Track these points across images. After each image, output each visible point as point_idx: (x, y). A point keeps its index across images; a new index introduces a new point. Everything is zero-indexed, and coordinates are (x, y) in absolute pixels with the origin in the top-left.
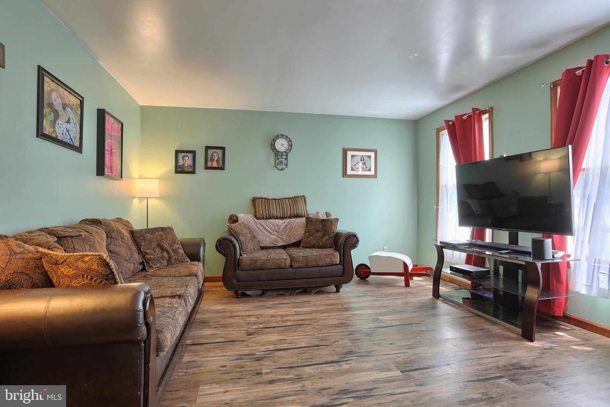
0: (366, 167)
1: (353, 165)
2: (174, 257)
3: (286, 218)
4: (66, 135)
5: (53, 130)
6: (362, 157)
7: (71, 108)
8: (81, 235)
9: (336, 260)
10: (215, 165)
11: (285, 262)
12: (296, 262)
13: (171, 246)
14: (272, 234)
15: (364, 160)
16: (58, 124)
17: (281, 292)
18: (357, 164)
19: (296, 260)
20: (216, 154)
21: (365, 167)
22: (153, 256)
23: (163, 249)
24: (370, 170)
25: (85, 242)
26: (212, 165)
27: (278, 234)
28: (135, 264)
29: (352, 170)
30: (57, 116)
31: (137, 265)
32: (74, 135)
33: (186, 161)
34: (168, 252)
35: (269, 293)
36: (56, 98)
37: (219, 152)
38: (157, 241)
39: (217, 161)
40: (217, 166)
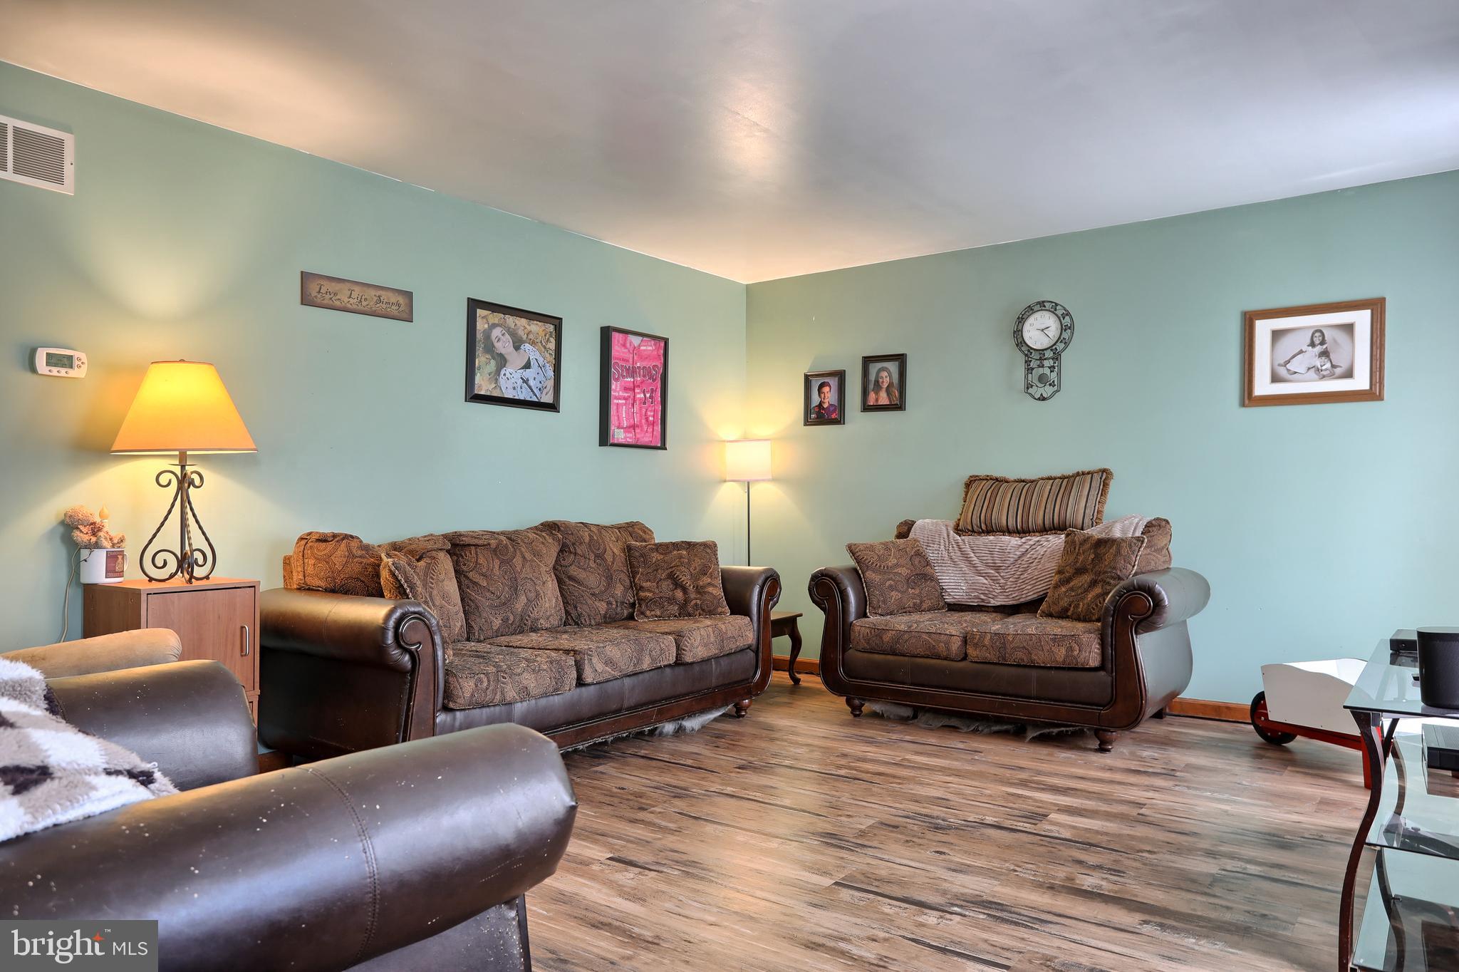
0: (1333, 366)
1: (1279, 365)
2: (694, 602)
3: (1034, 532)
4: (521, 388)
5: (494, 386)
6: (1316, 331)
7: (533, 343)
8: (489, 544)
9: (1084, 654)
10: (884, 399)
11: (947, 644)
12: (976, 645)
13: (695, 578)
14: (980, 574)
15: (1322, 343)
16: (505, 375)
17: (954, 722)
18: (1294, 357)
19: (976, 641)
20: (886, 374)
21: (1328, 365)
22: (650, 595)
23: (677, 584)
24: (1349, 374)
25: (496, 555)
26: (877, 400)
27: (997, 574)
28: (611, 604)
29: (1275, 379)
30: (502, 361)
31: (617, 606)
32: (540, 386)
33: (825, 397)
34: (685, 590)
35: (923, 718)
36: (501, 336)
37: (893, 367)
38: (672, 567)
39: (888, 390)
40: (888, 403)
